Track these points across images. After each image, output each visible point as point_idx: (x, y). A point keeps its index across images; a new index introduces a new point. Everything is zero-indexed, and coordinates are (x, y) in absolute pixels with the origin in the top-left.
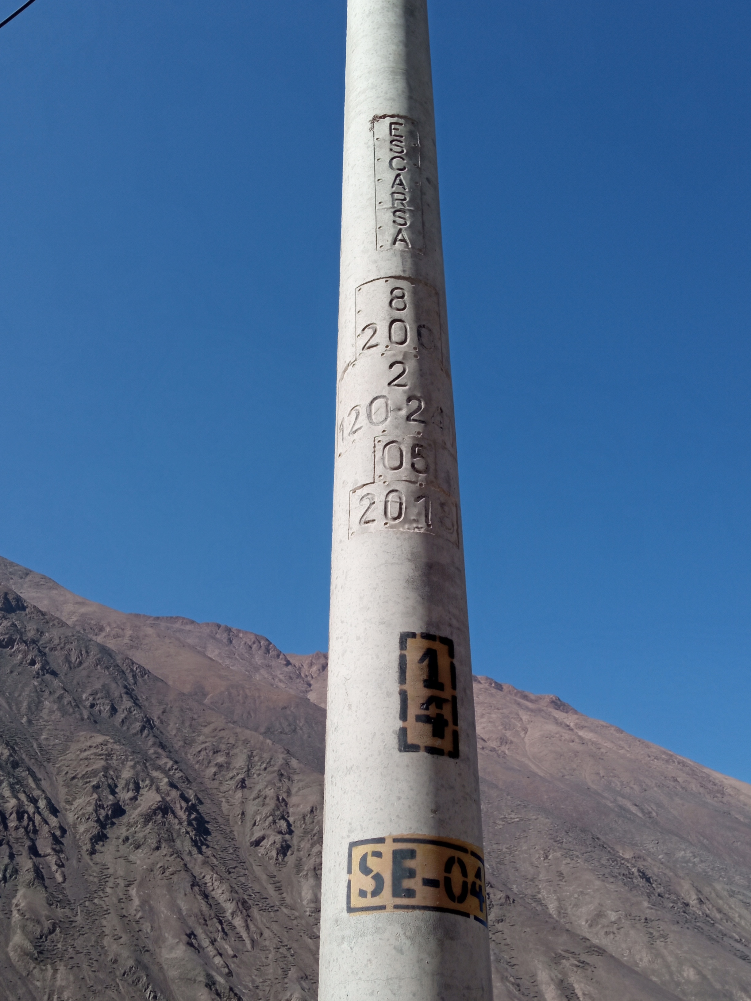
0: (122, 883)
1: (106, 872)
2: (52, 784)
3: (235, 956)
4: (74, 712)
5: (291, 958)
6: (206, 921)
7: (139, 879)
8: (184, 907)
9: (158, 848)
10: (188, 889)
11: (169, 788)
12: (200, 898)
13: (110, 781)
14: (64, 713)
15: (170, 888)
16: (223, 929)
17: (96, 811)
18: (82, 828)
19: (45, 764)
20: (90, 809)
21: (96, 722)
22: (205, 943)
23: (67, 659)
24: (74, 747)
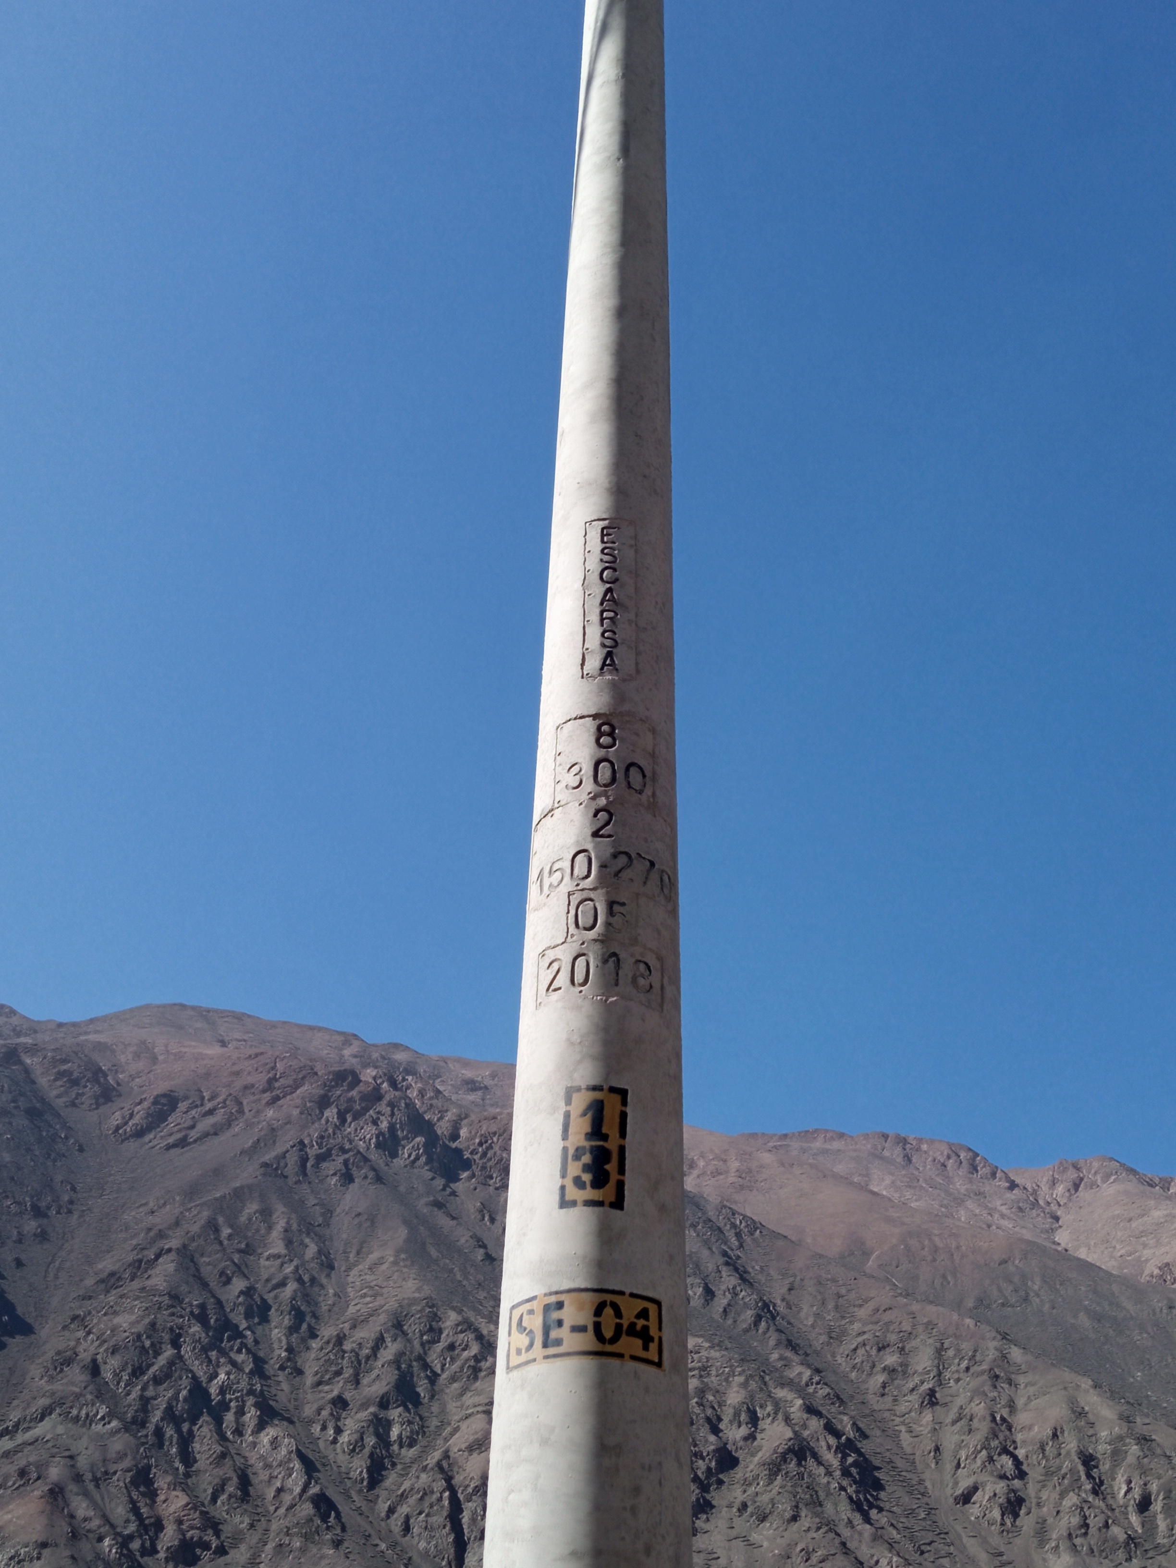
9: (795, 1518)
11: (805, 1416)
13: (709, 1412)
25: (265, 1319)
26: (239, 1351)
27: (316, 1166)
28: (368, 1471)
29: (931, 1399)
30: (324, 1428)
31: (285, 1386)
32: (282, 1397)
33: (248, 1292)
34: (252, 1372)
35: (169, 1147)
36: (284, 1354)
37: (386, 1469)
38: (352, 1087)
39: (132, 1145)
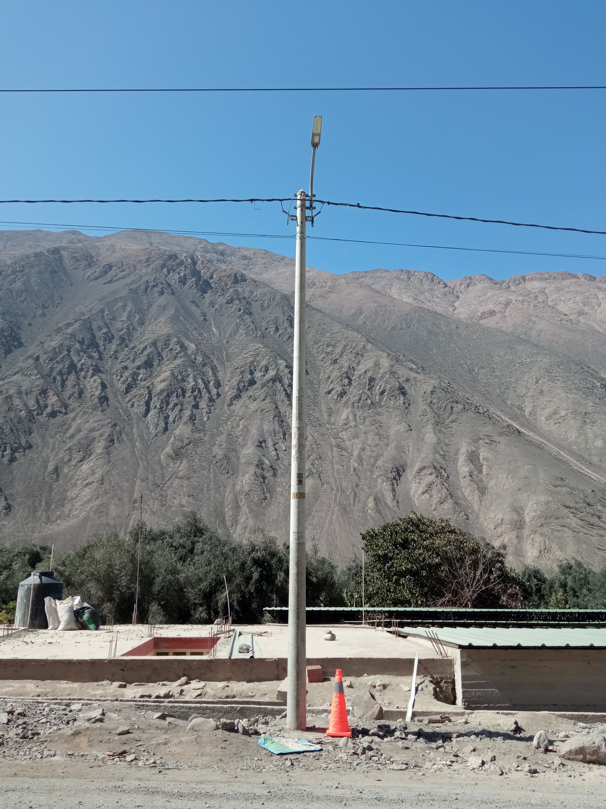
0: (238, 418)
1: (233, 414)
2: (225, 373)
3: (286, 450)
4: (253, 334)
5: (316, 449)
6: (275, 434)
7: (248, 416)
8: (266, 427)
9: (264, 400)
10: (271, 419)
12: (276, 423)
13: (252, 368)
14: (247, 334)
15: (262, 420)
16: (284, 438)
17: (238, 384)
18: (229, 394)
19: (226, 363)
20: (235, 383)
21: (264, 337)
22: (270, 443)
23: (262, 306)
24: (244, 352)
25: (110, 342)
26: (95, 352)
27: (152, 289)
28: (126, 388)
29: (335, 361)
30: (117, 376)
31: (110, 363)
32: (107, 367)
33: (106, 333)
34: (98, 359)
35: (105, 283)
36: (112, 353)
37: (132, 388)
38: (174, 260)
39: (93, 283)
